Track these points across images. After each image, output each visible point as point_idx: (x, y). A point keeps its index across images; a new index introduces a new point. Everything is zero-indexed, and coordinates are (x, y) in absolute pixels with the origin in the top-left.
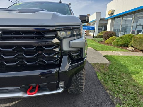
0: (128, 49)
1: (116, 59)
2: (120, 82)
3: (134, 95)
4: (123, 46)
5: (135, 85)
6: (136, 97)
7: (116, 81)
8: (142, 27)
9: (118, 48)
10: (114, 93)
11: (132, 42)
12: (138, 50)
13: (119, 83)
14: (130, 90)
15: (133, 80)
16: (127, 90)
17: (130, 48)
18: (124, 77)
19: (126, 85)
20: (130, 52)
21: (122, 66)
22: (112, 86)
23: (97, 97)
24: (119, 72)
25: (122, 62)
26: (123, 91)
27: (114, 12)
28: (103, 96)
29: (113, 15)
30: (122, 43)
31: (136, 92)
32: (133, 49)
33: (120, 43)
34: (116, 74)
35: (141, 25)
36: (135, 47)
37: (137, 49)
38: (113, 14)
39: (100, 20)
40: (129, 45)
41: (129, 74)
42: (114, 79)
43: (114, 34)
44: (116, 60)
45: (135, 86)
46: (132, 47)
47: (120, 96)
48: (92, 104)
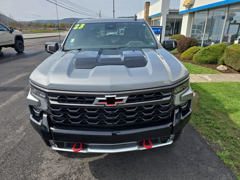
0: (217, 68)
1: (205, 88)
2: (216, 124)
3: (235, 141)
4: (210, 63)
5: (235, 127)
6: (237, 143)
7: (210, 123)
8: (238, 25)
9: (203, 68)
10: (211, 139)
11: (224, 57)
12: (233, 70)
13: (215, 126)
14: (229, 135)
15: (231, 121)
16: (226, 134)
17: (221, 67)
18: (219, 117)
19: (223, 128)
20: (222, 74)
21: (215, 100)
22: (207, 130)
23: (194, 144)
24: (212, 111)
25: (213, 95)
26: (221, 136)
27: (194, 3)
28: (200, 143)
29: (192, 8)
30: (209, 58)
31: (237, 136)
32: (226, 68)
33: (205, 58)
34: (208, 113)
35: (237, 22)
36: (229, 65)
37: (231, 68)
38: (192, 5)
39: (169, 13)
40: (219, 62)
41: (226, 113)
42: (207, 121)
43: (194, 42)
44: (204, 91)
45: (234, 129)
46: (224, 64)
47: (219, 141)
48: (190, 152)
